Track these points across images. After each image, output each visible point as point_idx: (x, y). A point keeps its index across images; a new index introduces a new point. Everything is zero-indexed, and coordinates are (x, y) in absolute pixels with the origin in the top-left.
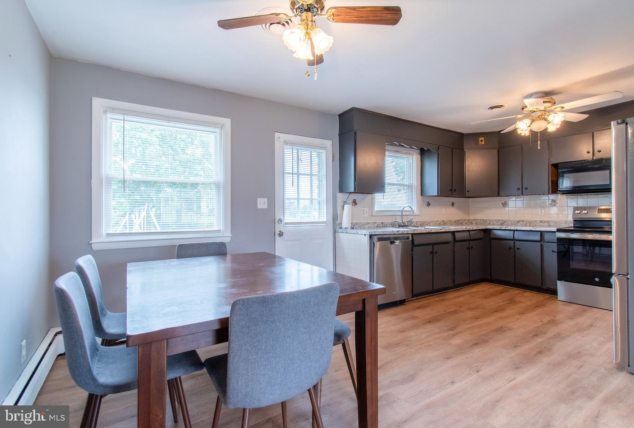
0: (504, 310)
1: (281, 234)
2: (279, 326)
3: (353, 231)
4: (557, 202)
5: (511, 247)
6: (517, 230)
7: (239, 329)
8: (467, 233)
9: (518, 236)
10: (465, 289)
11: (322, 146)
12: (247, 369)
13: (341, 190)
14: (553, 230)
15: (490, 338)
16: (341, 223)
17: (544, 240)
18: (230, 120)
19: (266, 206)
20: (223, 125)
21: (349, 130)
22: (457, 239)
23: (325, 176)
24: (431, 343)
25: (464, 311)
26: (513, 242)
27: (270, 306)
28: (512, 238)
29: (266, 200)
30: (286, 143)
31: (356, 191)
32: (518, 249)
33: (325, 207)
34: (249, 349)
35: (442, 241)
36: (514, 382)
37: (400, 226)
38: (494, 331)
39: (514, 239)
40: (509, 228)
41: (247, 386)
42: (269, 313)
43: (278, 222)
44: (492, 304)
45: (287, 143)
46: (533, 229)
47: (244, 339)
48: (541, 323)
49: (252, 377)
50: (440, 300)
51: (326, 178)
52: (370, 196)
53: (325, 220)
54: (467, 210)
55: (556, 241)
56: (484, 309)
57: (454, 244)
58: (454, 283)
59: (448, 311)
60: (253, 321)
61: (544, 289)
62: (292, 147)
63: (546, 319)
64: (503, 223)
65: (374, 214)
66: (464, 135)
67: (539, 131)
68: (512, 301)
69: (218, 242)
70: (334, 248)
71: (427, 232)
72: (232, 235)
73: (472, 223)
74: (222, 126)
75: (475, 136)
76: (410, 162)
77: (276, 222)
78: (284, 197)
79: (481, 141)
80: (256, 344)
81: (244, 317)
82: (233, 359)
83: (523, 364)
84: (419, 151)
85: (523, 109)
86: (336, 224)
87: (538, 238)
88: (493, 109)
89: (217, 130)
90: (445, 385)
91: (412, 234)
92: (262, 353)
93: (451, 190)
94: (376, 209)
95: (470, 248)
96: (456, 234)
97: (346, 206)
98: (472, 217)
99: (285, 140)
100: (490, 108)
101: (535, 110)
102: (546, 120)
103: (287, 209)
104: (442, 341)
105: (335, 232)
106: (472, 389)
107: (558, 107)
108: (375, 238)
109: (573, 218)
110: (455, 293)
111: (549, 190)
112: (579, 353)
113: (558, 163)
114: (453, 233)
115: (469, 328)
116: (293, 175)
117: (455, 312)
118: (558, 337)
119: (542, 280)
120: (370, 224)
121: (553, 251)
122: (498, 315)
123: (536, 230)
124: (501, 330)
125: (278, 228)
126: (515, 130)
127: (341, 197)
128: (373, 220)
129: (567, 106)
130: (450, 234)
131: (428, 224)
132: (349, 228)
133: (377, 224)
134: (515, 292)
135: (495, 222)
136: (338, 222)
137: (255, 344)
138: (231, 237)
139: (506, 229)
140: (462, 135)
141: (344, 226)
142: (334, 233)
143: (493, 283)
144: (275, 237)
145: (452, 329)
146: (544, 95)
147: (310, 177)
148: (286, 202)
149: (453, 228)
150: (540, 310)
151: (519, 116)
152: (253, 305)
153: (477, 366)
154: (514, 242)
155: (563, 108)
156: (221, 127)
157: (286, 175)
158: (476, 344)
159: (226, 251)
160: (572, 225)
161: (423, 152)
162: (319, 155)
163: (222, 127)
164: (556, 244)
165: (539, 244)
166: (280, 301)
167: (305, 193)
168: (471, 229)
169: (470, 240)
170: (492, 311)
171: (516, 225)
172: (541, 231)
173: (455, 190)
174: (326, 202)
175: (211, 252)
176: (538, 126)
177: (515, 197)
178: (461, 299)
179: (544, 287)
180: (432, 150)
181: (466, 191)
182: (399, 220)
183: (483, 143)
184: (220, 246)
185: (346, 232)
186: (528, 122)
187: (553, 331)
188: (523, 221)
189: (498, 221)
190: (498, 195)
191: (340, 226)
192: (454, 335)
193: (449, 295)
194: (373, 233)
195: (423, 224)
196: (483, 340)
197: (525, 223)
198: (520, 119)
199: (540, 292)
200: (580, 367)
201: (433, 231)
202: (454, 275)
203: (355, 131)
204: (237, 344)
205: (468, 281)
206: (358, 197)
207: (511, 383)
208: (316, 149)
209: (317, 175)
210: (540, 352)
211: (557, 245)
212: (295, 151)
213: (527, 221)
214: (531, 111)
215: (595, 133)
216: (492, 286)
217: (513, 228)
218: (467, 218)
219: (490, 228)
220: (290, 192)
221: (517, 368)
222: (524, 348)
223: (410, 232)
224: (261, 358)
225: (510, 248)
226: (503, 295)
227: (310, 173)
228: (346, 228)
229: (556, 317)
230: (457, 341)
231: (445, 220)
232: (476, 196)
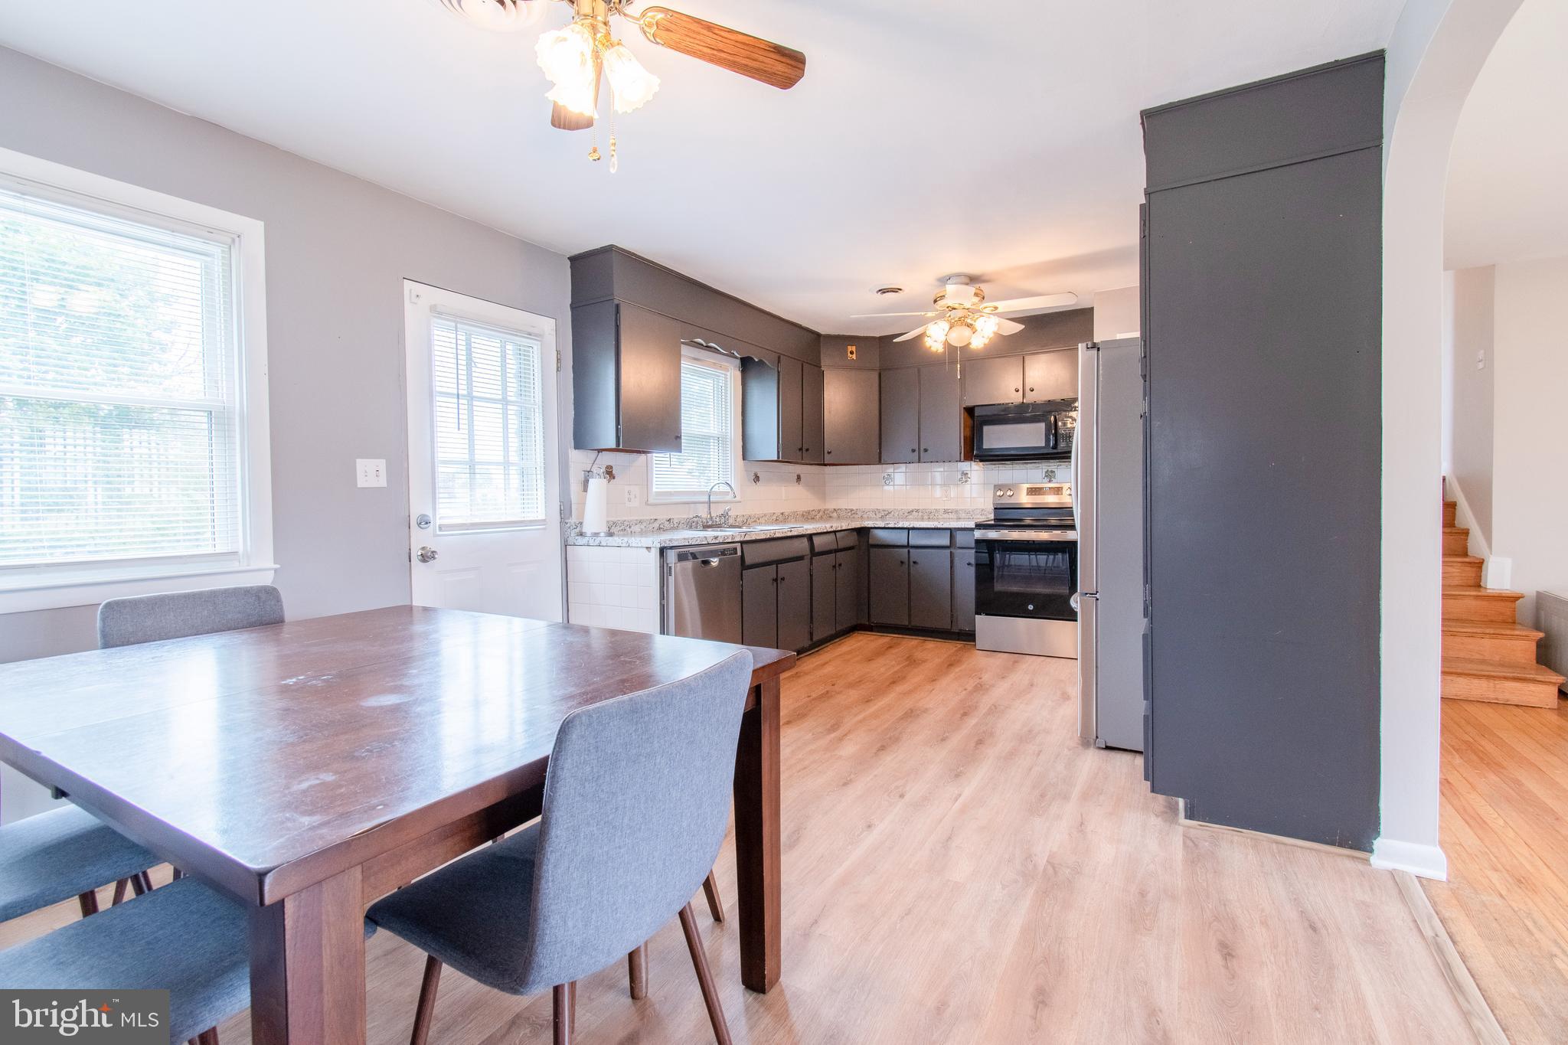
0: (904, 678)
1: (425, 558)
2: (660, 763)
3: (616, 540)
4: (969, 476)
5: (902, 560)
6: (913, 529)
7: (575, 788)
8: (832, 537)
9: (916, 540)
10: (828, 649)
11: (531, 330)
12: (588, 883)
13: (580, 442)
14: (969, 527)
15: (901, 733)
16: (581, 523)
17: (955, 544)
18: (262, 223)
19: (382, 482)
20: (235, 236)
21: (602, 299)
22: (817, 550)
23: (541, 407)
24: (806, 763)
25: (841, 692)
26: (906, 550)
27: (647, 718)
28: (906, 544)
29: (381, 464)
30: (435, 310)
31: (621, 447)
32: (915, 563)
33: (541, 484)
34: (595, 832)
35: (791, 555)
36: (961, 800)
37: (706, 527)
38: (902, 719)
39: (908, 546)
40: (900, 526)
41: (586, 925)
42: (644, 737)
43: (419, 524)
44: (883, 670)
45: (440, 313)
46: (939, 526)
47: (586, 811)
48: (964, 692)
49: (599, 899)
50: (792, 676)
51: (543, 410)
52: (643, 457)
53: (542, 516)
54: (820, 491)
55: (973, 545)
56: (873, 682)
57: (811, 559)
58: (811, 639)
59: (814, 695)
60: (607, 763)
61: (954, 633)
62: (453, 324)
63: (971, 684)
64: (887, 514)
65: (651, 501)
66: (822, 338)
67: (958, 345)
68: (912, 662)
69: (251, 587)
70: (564, 584)
71: (768, 536)
72: (278, 566)
73: (830, 517)
74: (235, 239)
75: (841, 341)
76: (721, 384)
77: (413, 523)
78: (433, 457)
79: (852, 353)
80: (610, 818)
81: (588, 755)
82: (555, 866)
83: (963, 766)
84: (738, 362)
85: (935, 301)
86: (568, 525)
87: (945, 541)
88: (884, 292)
89: (216, 250)
90: (859, 835)
91: (742, 543)
92: (622, 836)
93: (801, 449)
94: (654, 490)
95: (837, 565)
96: (816, 540)
97: (592, 481)
98: (831, 505)
99: (435, 305)
100: (880, 291)
101: (956, 306)
102: (969, 326)
103: (442, 490)
104: (825, 754)
105: (565, 545)
106: (903, 829)
107: (989, 305)
108: (672, 556)
109: (994, 504)
110: (814, 660)
111: (960, 454)
112: (1030, 731)
113: (974, 407)
114: (810, 537)
115: (860, 721)
116: (458, 398)
117: (826, 696)
118: (994, 710)
119: (952, 616)
120: (645, 524)
121: (969, 564)
122: (900, 688)
123: (943, 527)
124: (911, 715)
125: (420, 540)
126: (919, 338)
127: (579, 460)
128: (648, 514)
129: (1004, 306)
130: (805, 540)
131: (757, 520)
132: (602, 534)
133: (658, 522)
134: (911, 643)
135: (872, 515)
136: (573, 520)
137: (608, 816)
138: (276, 570)
139: (896, 526)
140: (818, 335)
141: (588, 529)
142: (564, 548)
143: (872, 631)
144: (410, 565)
145: (834, 728)
146: (967, 281)
147: (500, 406)
148: (441, 469)
149: (809, 528)
150: (957, 670)
151: (930, 314)
152: (611, 724)
153: (897, 787)
154: (909, 552)
155: (996, 308)
156: (229, 241)
157: (438, 398)
158: (883, 748)
159: (282, 609)
160: (992, 516)
161: (747, 365)
162: (523, 354)
163: (233, 241)
164: (973, 551)
165: (948, 552)
166: (664, 705)
167: (489, 450)
168: (839, 529)
169: (836, 551)
170: (888, 683)
171: (905, 518)
172: (950, 529)
173: (807, 450)
174: (542, 472)
175: (229, 617)
176: (959, 337)
177: (904, 465)
178: (828, 669)
179: (955, 629)
180: (767, 363)
181: (826, 452)
182: (703, 513)
183: (854, 357)
184: (259, 598)
185: (597, 543)
186: (944, 325)
187: (986, 702)
188: (917, 511)
189: (875, 512)
190: (880, 462)
191: (578, 529)
192: (841, 739)
193: (805, 664)
194: (668, 542)
195: (747, 520)
196: (890, 738)
197: (920, 514)
198: (932, 320)
199: (946, 639)
200: (1039, 754)
201: (778, 535)
202: (811, 622)
203: (616, 302)
204: (568, 828)
205: (833, 632)
206: (617, 460)
207: (956, 804)
208: (516, 335)
209: (517, 402)
210: (980, 742)
211: (976, 552)
212: (462, 337)
213: (924, 511)
214: (948, 307)
215: (1027, 358)
216: (873, 637)
217: (906, 525)
218: (822, 507)
219: (869, 526)
220: (449, 443)
221: (957, 776)
222: (956, 740)
223: (737, 539)
224: (620, 847)
225: (902, 562)
226: (894, 651)
227: (500, 397)
228: (596, 534)
229: (982, 680)
230: (849, 749)
231: (787, 511)
232: (842, 463)
